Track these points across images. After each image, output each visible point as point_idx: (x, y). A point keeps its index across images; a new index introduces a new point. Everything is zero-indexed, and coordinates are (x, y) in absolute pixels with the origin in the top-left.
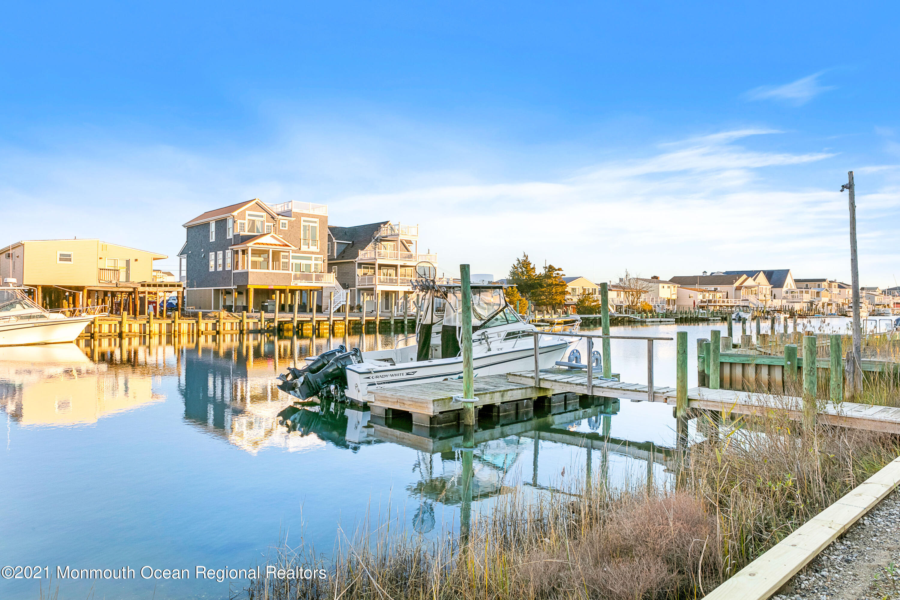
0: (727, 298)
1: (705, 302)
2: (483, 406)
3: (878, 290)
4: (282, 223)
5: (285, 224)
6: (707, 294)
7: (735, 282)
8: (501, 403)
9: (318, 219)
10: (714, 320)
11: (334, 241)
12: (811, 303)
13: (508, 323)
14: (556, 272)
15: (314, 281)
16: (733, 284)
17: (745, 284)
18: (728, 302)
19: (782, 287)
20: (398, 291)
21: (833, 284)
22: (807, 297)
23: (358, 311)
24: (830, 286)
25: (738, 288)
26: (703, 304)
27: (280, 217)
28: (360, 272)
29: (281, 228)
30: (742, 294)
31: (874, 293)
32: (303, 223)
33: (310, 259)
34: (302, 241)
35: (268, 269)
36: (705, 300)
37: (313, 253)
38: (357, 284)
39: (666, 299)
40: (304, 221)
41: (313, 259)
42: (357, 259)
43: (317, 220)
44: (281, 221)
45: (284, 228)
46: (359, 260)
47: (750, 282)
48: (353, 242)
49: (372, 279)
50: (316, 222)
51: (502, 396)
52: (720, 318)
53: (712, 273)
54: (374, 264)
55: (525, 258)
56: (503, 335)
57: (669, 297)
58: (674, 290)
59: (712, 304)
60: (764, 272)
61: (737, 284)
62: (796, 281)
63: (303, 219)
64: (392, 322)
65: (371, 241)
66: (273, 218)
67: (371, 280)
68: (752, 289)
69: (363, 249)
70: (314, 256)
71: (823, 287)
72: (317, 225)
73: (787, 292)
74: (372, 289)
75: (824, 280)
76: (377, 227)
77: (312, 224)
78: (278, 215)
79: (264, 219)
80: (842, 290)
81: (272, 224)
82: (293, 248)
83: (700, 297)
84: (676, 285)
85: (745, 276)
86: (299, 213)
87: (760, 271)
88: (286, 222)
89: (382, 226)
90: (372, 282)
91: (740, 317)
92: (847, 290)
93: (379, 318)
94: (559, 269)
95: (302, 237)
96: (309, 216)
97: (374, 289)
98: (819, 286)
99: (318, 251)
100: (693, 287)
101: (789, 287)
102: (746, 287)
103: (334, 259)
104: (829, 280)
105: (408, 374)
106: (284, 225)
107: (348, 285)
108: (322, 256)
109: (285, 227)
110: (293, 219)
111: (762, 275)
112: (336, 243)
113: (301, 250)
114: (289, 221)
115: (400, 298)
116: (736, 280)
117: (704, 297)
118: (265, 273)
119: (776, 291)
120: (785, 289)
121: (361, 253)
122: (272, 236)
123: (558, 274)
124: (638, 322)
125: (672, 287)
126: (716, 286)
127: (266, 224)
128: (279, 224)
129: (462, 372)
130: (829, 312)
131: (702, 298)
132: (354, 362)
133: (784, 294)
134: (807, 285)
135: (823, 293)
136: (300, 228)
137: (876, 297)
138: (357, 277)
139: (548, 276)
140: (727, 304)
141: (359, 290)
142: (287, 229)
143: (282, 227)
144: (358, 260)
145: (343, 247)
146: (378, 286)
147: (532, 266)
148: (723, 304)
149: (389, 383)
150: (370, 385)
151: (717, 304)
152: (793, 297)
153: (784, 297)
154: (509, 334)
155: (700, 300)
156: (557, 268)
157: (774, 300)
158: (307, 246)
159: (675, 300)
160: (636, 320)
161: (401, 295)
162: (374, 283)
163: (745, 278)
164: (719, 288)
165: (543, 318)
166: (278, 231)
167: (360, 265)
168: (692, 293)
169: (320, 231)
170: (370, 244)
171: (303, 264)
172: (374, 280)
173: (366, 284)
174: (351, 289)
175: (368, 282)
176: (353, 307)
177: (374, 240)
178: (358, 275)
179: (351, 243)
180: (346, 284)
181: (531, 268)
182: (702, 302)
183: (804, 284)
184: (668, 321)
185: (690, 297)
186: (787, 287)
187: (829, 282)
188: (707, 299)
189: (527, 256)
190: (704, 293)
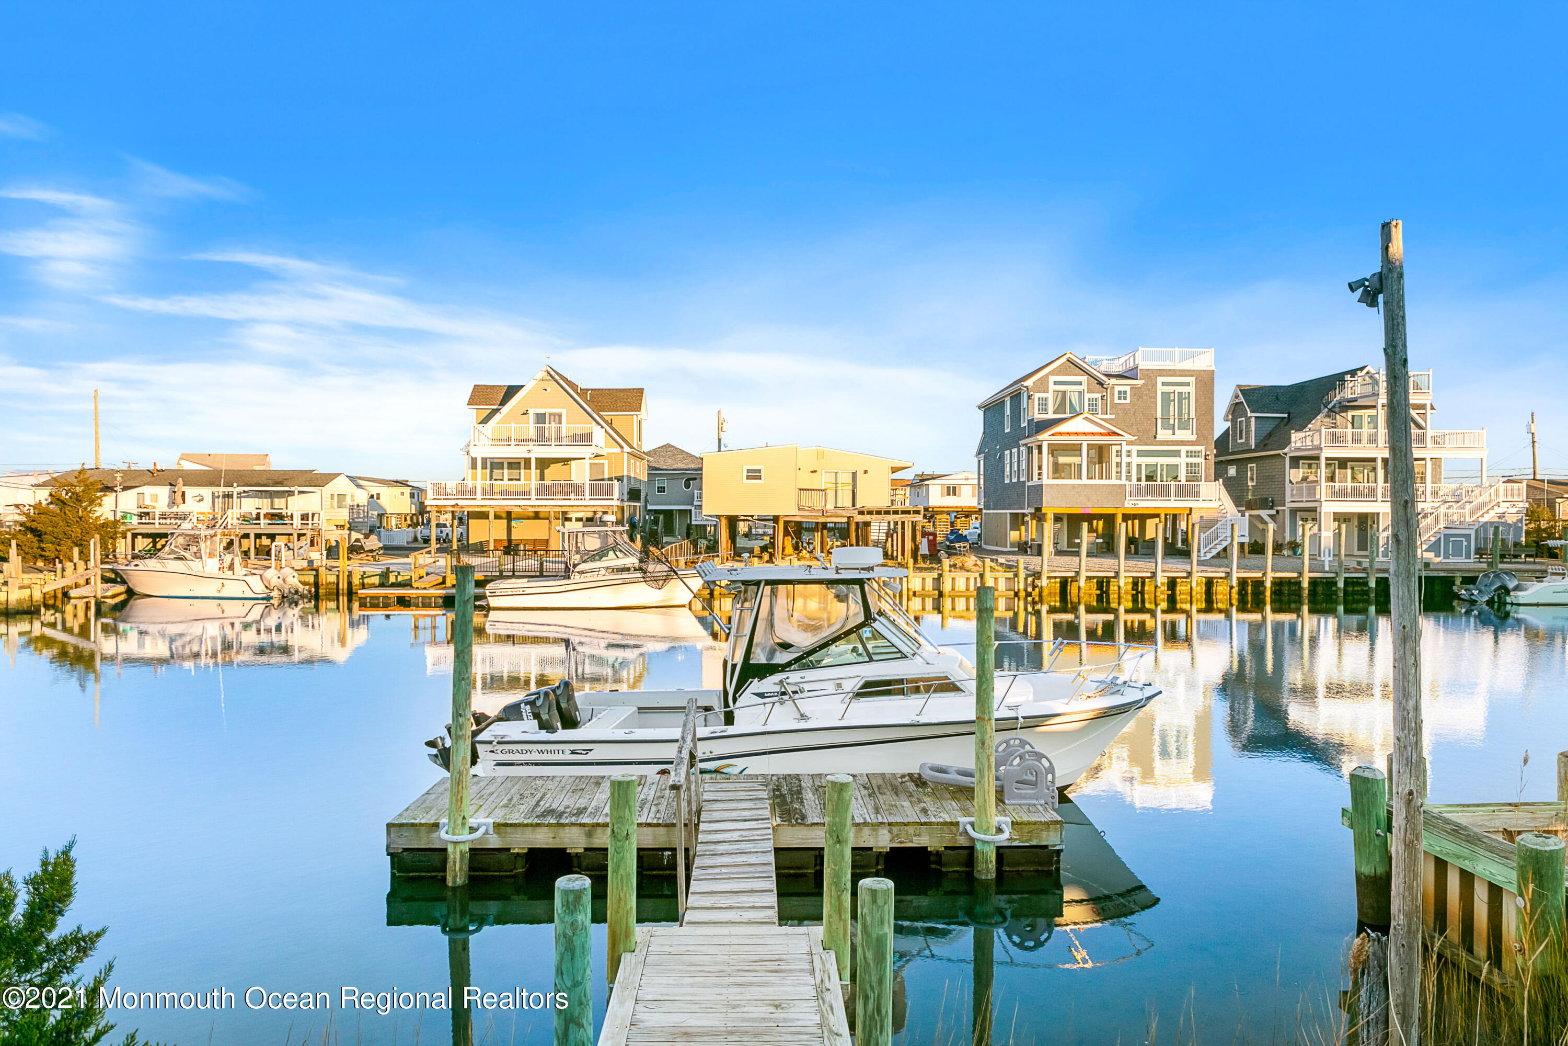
4: (1120, 392)
5: (1125, 392)
9: (1193, 379)
11: (1249, 414)
13: (871, 660)
15: (1173, 498)
20: (1378, 514)
23: (1290, 553)
27: (1113, 381)
28: (1295, 475)
29: (1116, 401)
32: (1160, 389)
33: (1177, 454)
34: (1159, 421)
35: (1080, 478)
37: (1183, 443)
38: (1288, 498)
40: (1164, 384)
41: (1183, 454)
42: (1286, 450)
43: (1192, 380)
44: (1117, 388)
45: (1122, 401)
46: (1291, 451)
48: (1289, 414)
49: (1315, 489)
50: (1188, 384)
51: (589, 835)
54: (1317, 458)
56: (852, 685)
63: (1160, 380)
65: (1319, 412)
66: (1101, 384)
67: (1312, 491)
69: (1301, 428)
70: (1184, 449)
72: (1192, 389)
74: (1314, 510)
76: (1337, 380)
77: (1178, 389)
78: (1109, 376)
79: (1084, 387)
81: (1099, 395)
82: (1128, 437)
86: (1152, 371)
88: (1128, 389)
89: (1348, 377)
90: (1315, 494)
95: (1159, 415)
96: (1173, 373)
97: (1318, 510)
99: (1194, 438)
103: (1250, 451)
105: (573, 752)
106: (1123, 394)
107: (1272, 501)
108: (1203, 448)
109: (1125, 398)
110: (1140, 383)
112: (1253, 420)
113: (1159, 438)
114: (1133, 388)
115: (1381, 530)
118: (1073, 486)
121: (1295, 436)
122: (1086, 418)
127: (1087, 396)
128: (1112, 394)
136: (1155, 397)
138: (1288, 486)
141: (1294, 512)
142: (1128, 401)
143: (1119, 398)
144: (1289, 451)
145: (1269, 427)
146: (1324, 504)
149: (537, 764)
150: (498, 764)
154: (868, 684)
158: (1171, 431)
161: (1385, 521)
162: (1318, 497)
166: (1112, 407)
167: (1294, 461)
169: (1196, 400)
170: (1319, 417)
171: (1162, 465)
172: (1318, 491)
173: (1304, 499)
174: (1279, 508)
175: (1307, 495)
176: (1281, 545)
177: (1326, 410)
178: (1291, 482)
179: (1286, 415)
180: (1267, 499)
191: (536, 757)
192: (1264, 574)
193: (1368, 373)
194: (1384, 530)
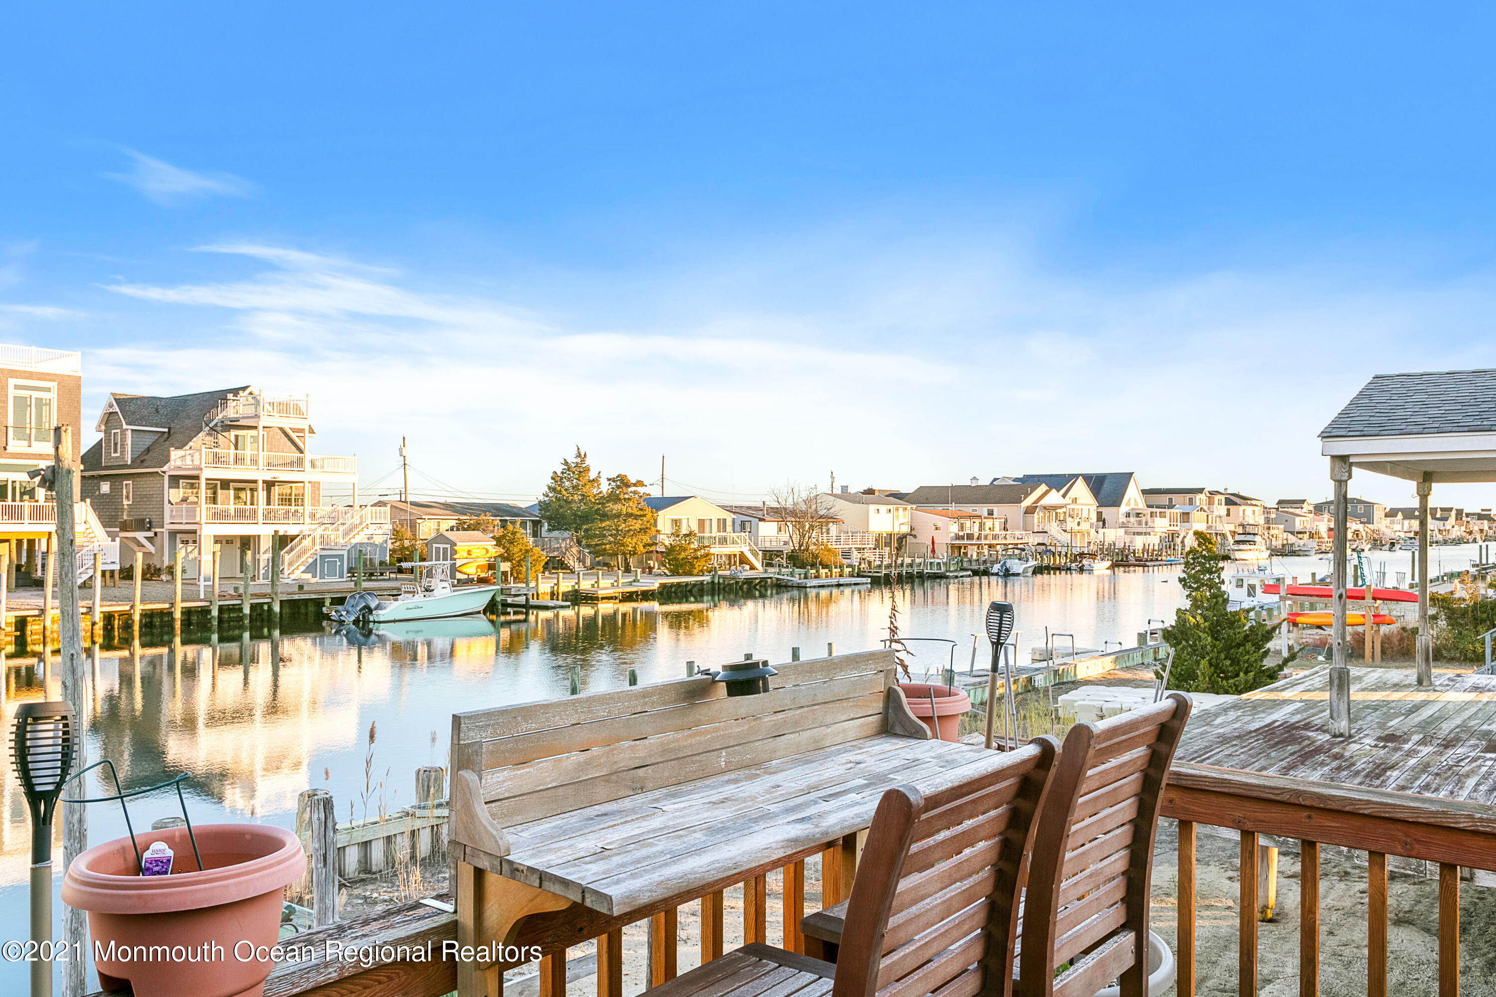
0: (1005, 529)
1: (962, 538)
3: (1304, 506)
6: (968, 523)
7: (1025, 499)
9: (55, 384)
10: (955, 578)
11: (125, 426)
12: (1173, 536)
14: (633, 489)
15: (27, 521)
16: (1020, 502)
17: (1045, 502)
18: (1005, 538)
19: (1119, 506)
20: (259, 536)
21: (1217, 498)
22: (1162, 525)
23: (168, 578)
24: (1211, 502)
25: (1030, 511)
26: (957, 542)
28: (175, 495)
30: (1036, 521)
31: (1298, 511)
32: (12, 393)
33: (31, 469)
34: (10, 430)
36: (961, 534)
37: (40, 457)
38: (167, 520)
39: (885, 535)
40: (17, 387)
42: (165, 468)
43: (53, 385)
47: (1054, 498)
48: (169, 429)
49: (195, 510)
50: (48, 390)
52: (969, 573)
53: (995, 479)
54: (197, 477)
55: (578, 460)
57: (890, 530)
58: (905, 516)
59: (974, 542)
60: (1087, 478)
61: (1028, 502)
62: (1144, 492)
63: (12, 382)
65: (201, 430)
67: (192, 513)
68: (1058, 511)
69: (180, 447)
70: (43, 463)
71: (1198, 504)
72: (53, 396)
73: (1128, 515)
74: (194, 532)
75: (1201, 491)
76: (220, 398)
77: (36, 394)
80: (1232, 508)
83: (954, 528)
84: (909, 507)
85: (1043, 488)
86: (3, 371)
87: (1077, 476)
89: (230, 396)
90: (195, 516)
92: (1241, 508)
93: (139, 608)
94: (640, 483)
95: (10, 422)
96: (29, 375)
97: (198, 533)
98: (1191, 502)
100: (940, 507)
101: (1133, 506)
102: (1045, 508)
103: (125, 466)
104: (1209, 489)
107: (150, 523)
111: (1080, 484)
112: (129, 433)
113: (10, 449)
115: (262, 551)
116: (1027, 495)
117: (962, 527)
119: (1107, 512)
120: (1124, 508)
121: (175, 454)
123: (635, 493)
124: (794, 587)
125: (901, 510)
126: (992, 507)
131: (956, 531)
133: (1122, 519)
134: (1170, 500)
135: (1196, 515)
136: (6, 402)
137: (1298, 519)
138: (167, 506)
139: (613, 497)
140: (1004, 542)
141: (173, 534)
144: (169, 469)
145: (148, 441)
146: (204, 527)
147: (592, 475)
148: (995, 542)
151: (983, 542)
152: (1140, 523)
153: (1123, 523)
155: (953, 535)
156: (635, 481)
157: (1101, 531)
158: (26, 443)
159: (903, 536)
160: (790, 584)
161: (266, 544)
162: (198, 519)
163: (1045, 489)
164: (997, 509)
165: (576, 587)
167: (175, 480)
168: (940, 521)
169: (59, 409)
170: (200, 435)
171: (13, 482)
172: (198, 513)
173: (184, 522)
174: (157, 530)
175: (187, 516)
176: (160, 569)
177: (208, 428)
178: (170, 502)
179: (166, 430)
180: (144, 520)
181: (591, 478)
182: (958, 537)
183: (1164, 499)
184: (855, 584)
185: (937, 529)
186: (1128, 504)
187: (1210, 493)
188: (968, 532)
189: (585, 455)
190: (962, 521)
192: (132, 607)
193: (251, 393)
194: (264, 553)
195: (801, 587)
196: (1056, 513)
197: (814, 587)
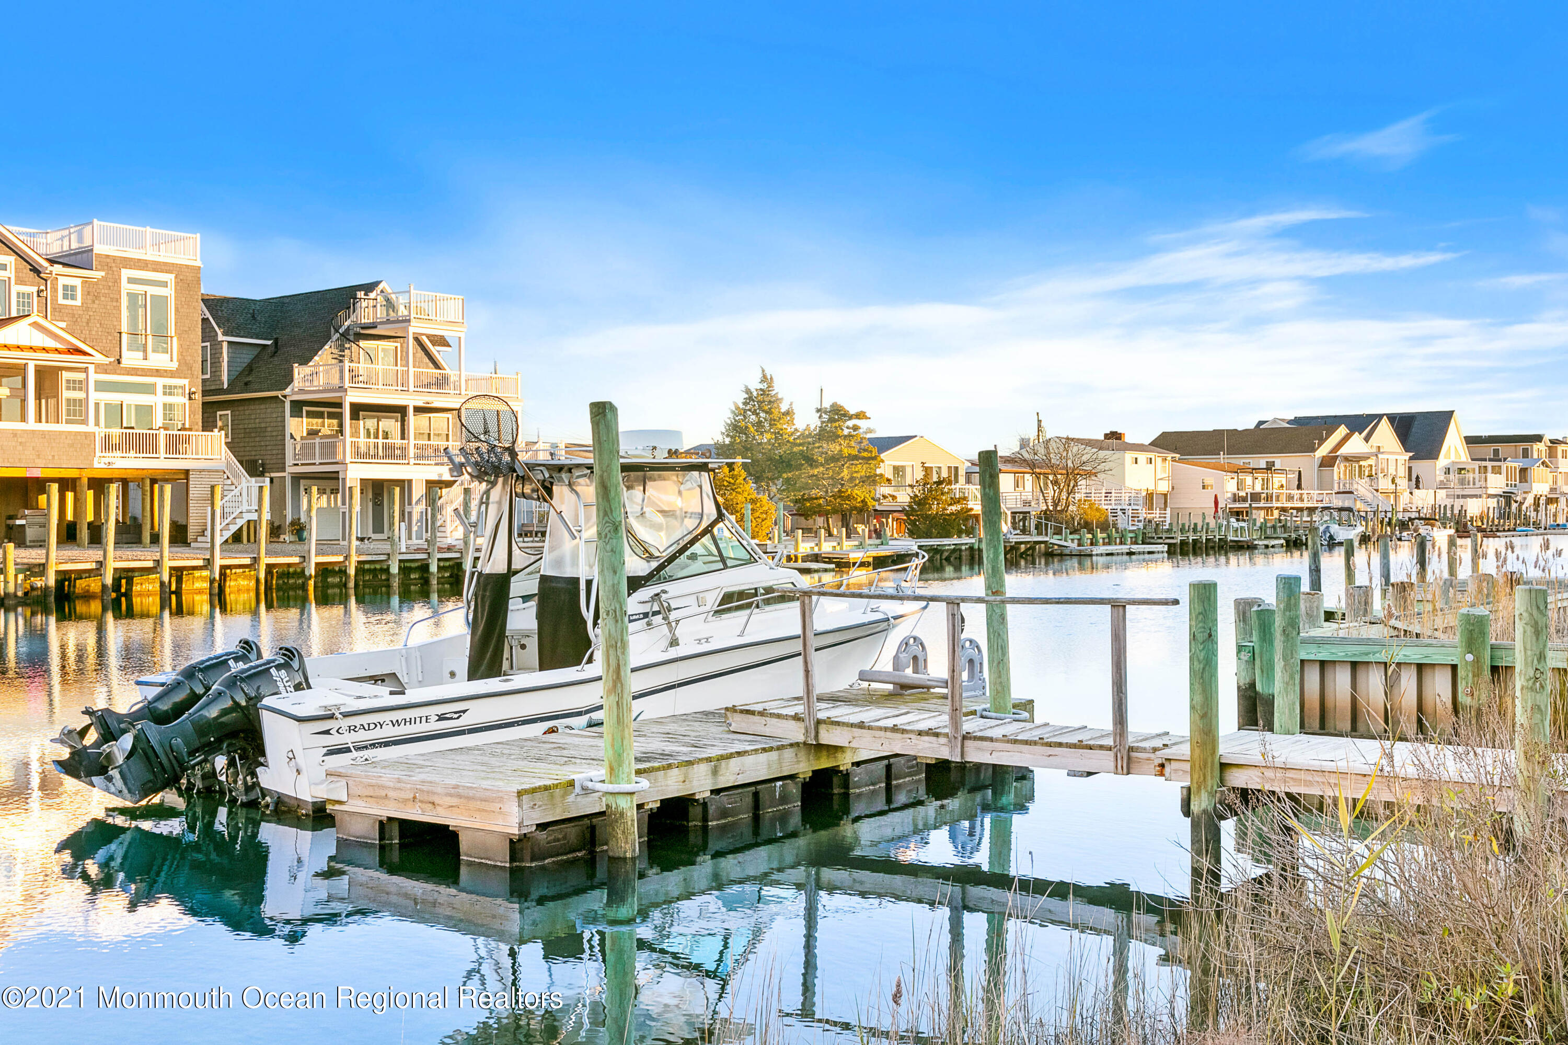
0: (1299, 487)
1: (1244, 500)
2: (662, 801)
4: (65, 287)
5: (73, 288)
6: (1249, 479)
7: (1320, 445)
8: (712, 792)
9: (172, 276)
10: (1267, 547)
11: (221, 337)
12: (1508, 497)
13: (726, 567)
14: (850, 423)
15: (162, 454)
16: (1313, 450)
17: (1344, 450)
18: (1302, 500)
19: (1436, 457)
20: (410, 481)
22: (1497, 483)
23: (293, 538)
24: (1552, 453)
25: (1328, 462)
26: (1237, 505)
27: (58, 268)
28: (297, 427)
29: (61, 301)
30: (1336, 477)
32: (126, 287)
33: (149, 389)
34: (125, 337)
35: (23, 418)
36: (1242, 494)
37: (158, 373)
38: (289, 461)
39: (1144, 494)
40: (131, 281)
41: (160, 390)
42: (288, 391)
43: (169, 278)
44: (62, 281)
45: (69, 302)
46: (294, 393)
47: (1357, 444)
48: (276, 341)
49: (333, 446)
50: (164, 284)
51: (715, 772)
52: (1282, 541)
53: (1261, 423)
54: (340, 405)
55: (764, 386)
56: (712, 600)
57: (1151, 488)
58: (1164, 469)
59: (1261, 505)
60: (1392, 418)
61: (1324, 450)
62: (1471, 441)
63: (126, 273)
64: (395, 570)
65: (329, 338)
66: (36, 271)
67: (330, 449)
68: (1362, 463)
69: (305, 361)
70: (160, 382)
71: (1535, 456)
72: (169, 292)
73: (1448, 471)
74: (334, 477)
75: (1538, 438)
76: (344, 297)
77: (152, 290)
78: (52, 262)
79: (10, 273)
81: (35, 289)
82: (99, 358)
83: (1231, 486)
84: (1170, 456)
85: (1342, 431)
86: (114, 259)
87: (1380, 417)
88: (77, 282)
89: (360, 294)
90: (334, 454)
91: (1331, 537)
93: (354, 559)
94: (860, 415)
95: (124, 328)
96: (143, 264)
97: (341, 476)
98: (1526, 453)
99: (174, 365)
100: (1211, 459)
101: (1453, 458)
102: (1346, 459)
103: (220, 391)
104: (1549, 436)
105: (441, 718)
106: (69, 292)
107: (263, 465)
108: (185, 382)
109: (73, 298)
110: (97, 274)
111: (1385, 424)
112: (225, 345)
113: (125, 362)
114: (86, 281)
115: (414, 500)
116: (1322, 441)
117: (1240, 485)
118: (15, 434)
119: (1421, 467)
120: (1443, 461)
121: (299, 372)
122: (35, 325)
123: (856, 428)
124: (1071, 555)
125: (1159, 460)
126: (1270, 457)
127: (15, 289)
128: (55, 290)
129: (600, 708)
130: (1550, 522)
131: (1235, 490)
132: (282, 689)
133: (1441, 477)
134: (1496, 452)
135: (1537, 472)
136: (118, 300)
138: (289, 443)
139: (826, 434)
140: (1300, 505)
141: (297, 479)
142: (78, 302)
143: (65, 297)
144: (292, 392)
145: (246, 357)
146: (350, 466)
147: (784, 408)
148: (1289, 505)
149: (386, 744)
150: (331, 753)
151: (1275, 504)
152: (1462, 482)
153: (1442, 482)
154: (728, 598)
155: (1229, 495)
156: (852, 411)
157: (1416, 491)
158: (141, 354)
159: (1165, 495)
160: (1067, 551)
161: (418, 491)
162: (339, 458)
163: (1343, 434)
164: (1279, 461)
165: (816, 550)
166: (54, 309)
167: (298, 407)
168: (1210, 476)
169: (177, 310)
170: (327, 347)
171: (129, 406)
172: (340, 449)
173: (317, 461)
174: (273, 475)
175: (322, 455)
176: (279, 527)
177: (337, 335)
178: (292, 437)
179: (269, 342)
180: (256, 461)
181: (783, 411)
182: (1236, 498)
183: (1489, 450)
184: (1149, 553)
185: (1204, 487)
186: (1448, 456)
187: (1552, 441)
188: (1249, 491)
189: (771, 378)
190: (1241, 476)
191: (389, 732)
192: (347, 557)
193: (382, 291)
194: (417, 503)
195: (1082, 556)
196: (1360, 467)
197: (1102, 555)
